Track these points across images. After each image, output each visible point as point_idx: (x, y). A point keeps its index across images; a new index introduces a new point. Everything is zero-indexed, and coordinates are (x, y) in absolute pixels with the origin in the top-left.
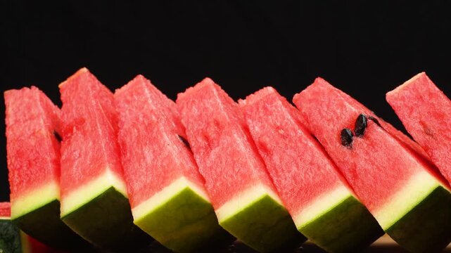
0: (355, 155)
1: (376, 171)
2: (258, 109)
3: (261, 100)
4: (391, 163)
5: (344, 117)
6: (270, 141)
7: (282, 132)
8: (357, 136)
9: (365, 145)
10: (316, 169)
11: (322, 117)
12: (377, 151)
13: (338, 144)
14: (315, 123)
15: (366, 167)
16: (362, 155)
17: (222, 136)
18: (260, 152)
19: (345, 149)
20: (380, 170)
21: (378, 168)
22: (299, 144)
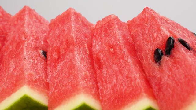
0: (162, 71)
1: (175, 85)
2: (101, 31)
3: (105, 24)
4: (187, 79)
5: (158, 39)
6: (103, 57)
7: (112, 50)
8: (165, 55)
9: (170, 63)
10: (129, 82)
11: (144, 39)
12: (178, 68)
13: (151, 61)
14: (138, 43)
15: (168, 82)
16: (167, 71)
17: (68, 53)
18: (96, 65)
19: (155, 65)
20: (178, 85)
21: (176, 83)
22: (121, 60)
